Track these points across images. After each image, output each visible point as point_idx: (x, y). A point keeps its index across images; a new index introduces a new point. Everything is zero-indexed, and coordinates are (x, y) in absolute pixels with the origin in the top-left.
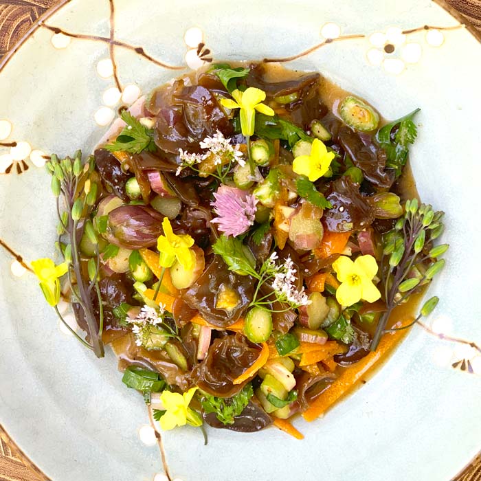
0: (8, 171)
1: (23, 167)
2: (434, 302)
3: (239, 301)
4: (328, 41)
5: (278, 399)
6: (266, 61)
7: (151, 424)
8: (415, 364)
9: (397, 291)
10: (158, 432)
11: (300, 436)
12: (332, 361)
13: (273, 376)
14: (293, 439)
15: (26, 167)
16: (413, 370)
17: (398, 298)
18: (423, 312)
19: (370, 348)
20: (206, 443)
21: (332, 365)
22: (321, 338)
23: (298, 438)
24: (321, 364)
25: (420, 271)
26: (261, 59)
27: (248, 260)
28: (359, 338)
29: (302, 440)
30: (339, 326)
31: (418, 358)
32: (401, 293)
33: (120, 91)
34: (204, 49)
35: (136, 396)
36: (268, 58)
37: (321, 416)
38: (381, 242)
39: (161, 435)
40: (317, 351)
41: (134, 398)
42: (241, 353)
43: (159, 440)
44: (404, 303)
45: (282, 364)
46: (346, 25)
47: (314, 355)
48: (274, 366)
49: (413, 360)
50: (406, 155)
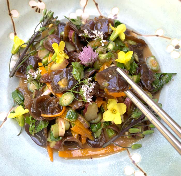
0: (33, 7)
1: (38, 10)
2: (140, 146)
3: (67, 87)
4: (157, 36)
5: (53, 135)
6: (133, 32)
7: (7, 114)
8: (116, 166)
9: (127, 130)
10: (7, 118)
11: (52, 159)
12: (85, 139)
13: (58, 125)
14: (48, 158)
15: (39, 12)
16: (113, 167)
17: (126, 134)
18: (132, 146)
19: (103, 145)
20: (18, 135)
21: (84, 140)
22: (86, 124)
23: (50, 160)
24: (80, 136)
25: (141, 129)
26: (131, 30)
27: (81, 74)
28: (101, 138)
29: (52, 162)
30: (96, 126)
31: (119, 164)
32: (129, 132)
33: (83, 12)
34: (116, 16)
35: (12, 101)
36: (134, 31)
37: (66, 158)
38: (133, 110)
39: (7, 120)
40: (81, 129)
41: (11, 101)
42: (53, 106)
43: (5, 121)
44: (127, 138)
45: (65, 123)
46: (166, 32)
47: (79, 129)
48: (61, 121)
49: (116, 163)
50: (162, 86)
